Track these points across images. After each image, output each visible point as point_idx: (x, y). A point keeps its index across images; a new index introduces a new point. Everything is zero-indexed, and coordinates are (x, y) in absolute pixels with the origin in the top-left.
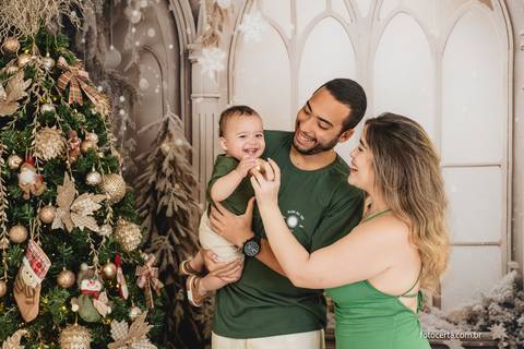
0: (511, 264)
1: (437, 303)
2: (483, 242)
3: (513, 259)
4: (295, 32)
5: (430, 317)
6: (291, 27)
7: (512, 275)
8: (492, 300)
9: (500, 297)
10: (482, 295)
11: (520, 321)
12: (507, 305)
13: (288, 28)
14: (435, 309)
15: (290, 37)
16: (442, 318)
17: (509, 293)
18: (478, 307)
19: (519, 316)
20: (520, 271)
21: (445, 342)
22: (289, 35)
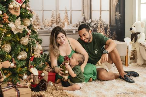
0: (83, 14)
1: (71, 23)
2: (79, 10)
3: (83, 13)
5: (70, 26)
7: (83, 16)
8: (80, 22)
10: (79, 21)
14: (71, 24)
16: (72, 26)
17: (83, 20)
18: (78, 23)
20: (84, 16)
21: (73, 31)
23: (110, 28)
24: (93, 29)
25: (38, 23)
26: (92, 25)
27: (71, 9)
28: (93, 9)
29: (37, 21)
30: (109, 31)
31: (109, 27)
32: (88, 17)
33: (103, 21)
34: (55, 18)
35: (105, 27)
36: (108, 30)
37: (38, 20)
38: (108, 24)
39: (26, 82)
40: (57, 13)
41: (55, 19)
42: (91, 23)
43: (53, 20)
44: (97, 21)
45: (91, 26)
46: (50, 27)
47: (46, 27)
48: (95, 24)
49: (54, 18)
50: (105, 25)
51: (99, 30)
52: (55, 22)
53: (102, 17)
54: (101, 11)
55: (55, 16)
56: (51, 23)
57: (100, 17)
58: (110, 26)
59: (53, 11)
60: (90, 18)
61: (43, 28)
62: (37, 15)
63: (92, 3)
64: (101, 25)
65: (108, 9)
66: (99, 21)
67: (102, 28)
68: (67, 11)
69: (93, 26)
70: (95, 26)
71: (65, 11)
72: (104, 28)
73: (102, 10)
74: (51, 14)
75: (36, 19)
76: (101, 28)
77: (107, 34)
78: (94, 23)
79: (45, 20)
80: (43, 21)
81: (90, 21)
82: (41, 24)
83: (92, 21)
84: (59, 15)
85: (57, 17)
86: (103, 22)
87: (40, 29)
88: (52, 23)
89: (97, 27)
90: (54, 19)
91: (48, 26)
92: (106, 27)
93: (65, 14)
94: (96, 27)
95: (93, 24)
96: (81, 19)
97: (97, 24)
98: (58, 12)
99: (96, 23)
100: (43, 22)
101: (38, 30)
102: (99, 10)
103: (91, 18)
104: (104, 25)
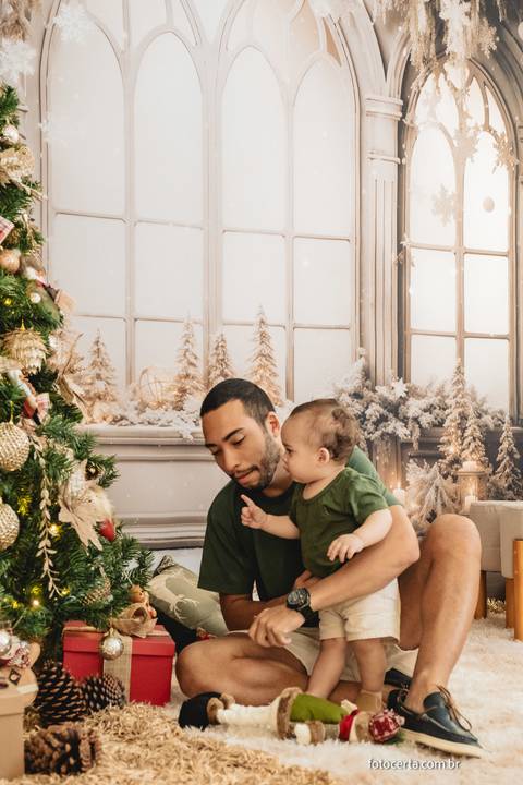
0: (360, 350)
2: (333, 324)
3: (361, 346)
4: (128, 43)
6: (125, 35)
7: (361, 363)
8: (342, 391)
9: (351, 387)
10: (334, 384)
11: (368, 412)
12: (357, 395)
13: (120, 36)
14: (288, 402)
15: (122, 48)
17: (358, 382)
19: (367, 408)
20: (367, 359)
22: (121, 46)
23: (516, 435)
24: (417, 433)
25: (100, 386)
26: (410, 415)
27: (290, 315)
28: (415, 321)
29: (99, 377)
30: (510, 454)
31: (508, 431)
32: (387, 367)
33: (473, 392)
34: (200, 364)
35: (484, 428)
36: (506, 443)
37: (104, 373)
38: (502, 413)
39: (14, 677)
40: (214, 338)
41: (199, 372)
42: (403, 400)
43: (187, 376)
44: (440, 392)
45: (405, 420)
46: (172, 415)
47: (149, 414)
48: (429, 409)
49: (191, 364)
50: (487, 419)
51: (449, 442)
52: (197, 389)
53: (467, 370)
54: (461, 335)
55: (199, 350)
56: (175, 392)
57: (459, 370)
58: (514, 422)
59: (188, 326)
60: (400, 375)
61: (132, 415)
62: (97, 343)
63: (412, 291)
64: (464, 417)
65: (505, 329)
66: (449, 390)
67: (468, 432)
68: (270, 331)
69: (416, 419)
70: (426, 419)
71: (255, 328)
72: (478, 434)
73: (468, 329)
74: (180, 344)
75: (94, 364)
76: (464, 430)
77: (496, 465)
78: (424, 403)
79: (144, 372)
80: (130, 379)
81: (400, 389)
82: (122, 392)
83: (411, 392)
84: (221, 346)
85: (213, 361)
86: (474, 400)
87: (115, 421)
88: (183, 391)
89: (441, 424)
90: (191, 371)
91: (160, 404)
92: (492, 427)
93: (256, 347)
94: (435, 426)
95: (414, 408)
96: (350, 379)
97: (437, 411)
98: (218, 334)
99: (433, 400)
100: (134, 384)
101: (102, 427)
102: (453, 329)
103: (402, 371)
104: (480, 417)
